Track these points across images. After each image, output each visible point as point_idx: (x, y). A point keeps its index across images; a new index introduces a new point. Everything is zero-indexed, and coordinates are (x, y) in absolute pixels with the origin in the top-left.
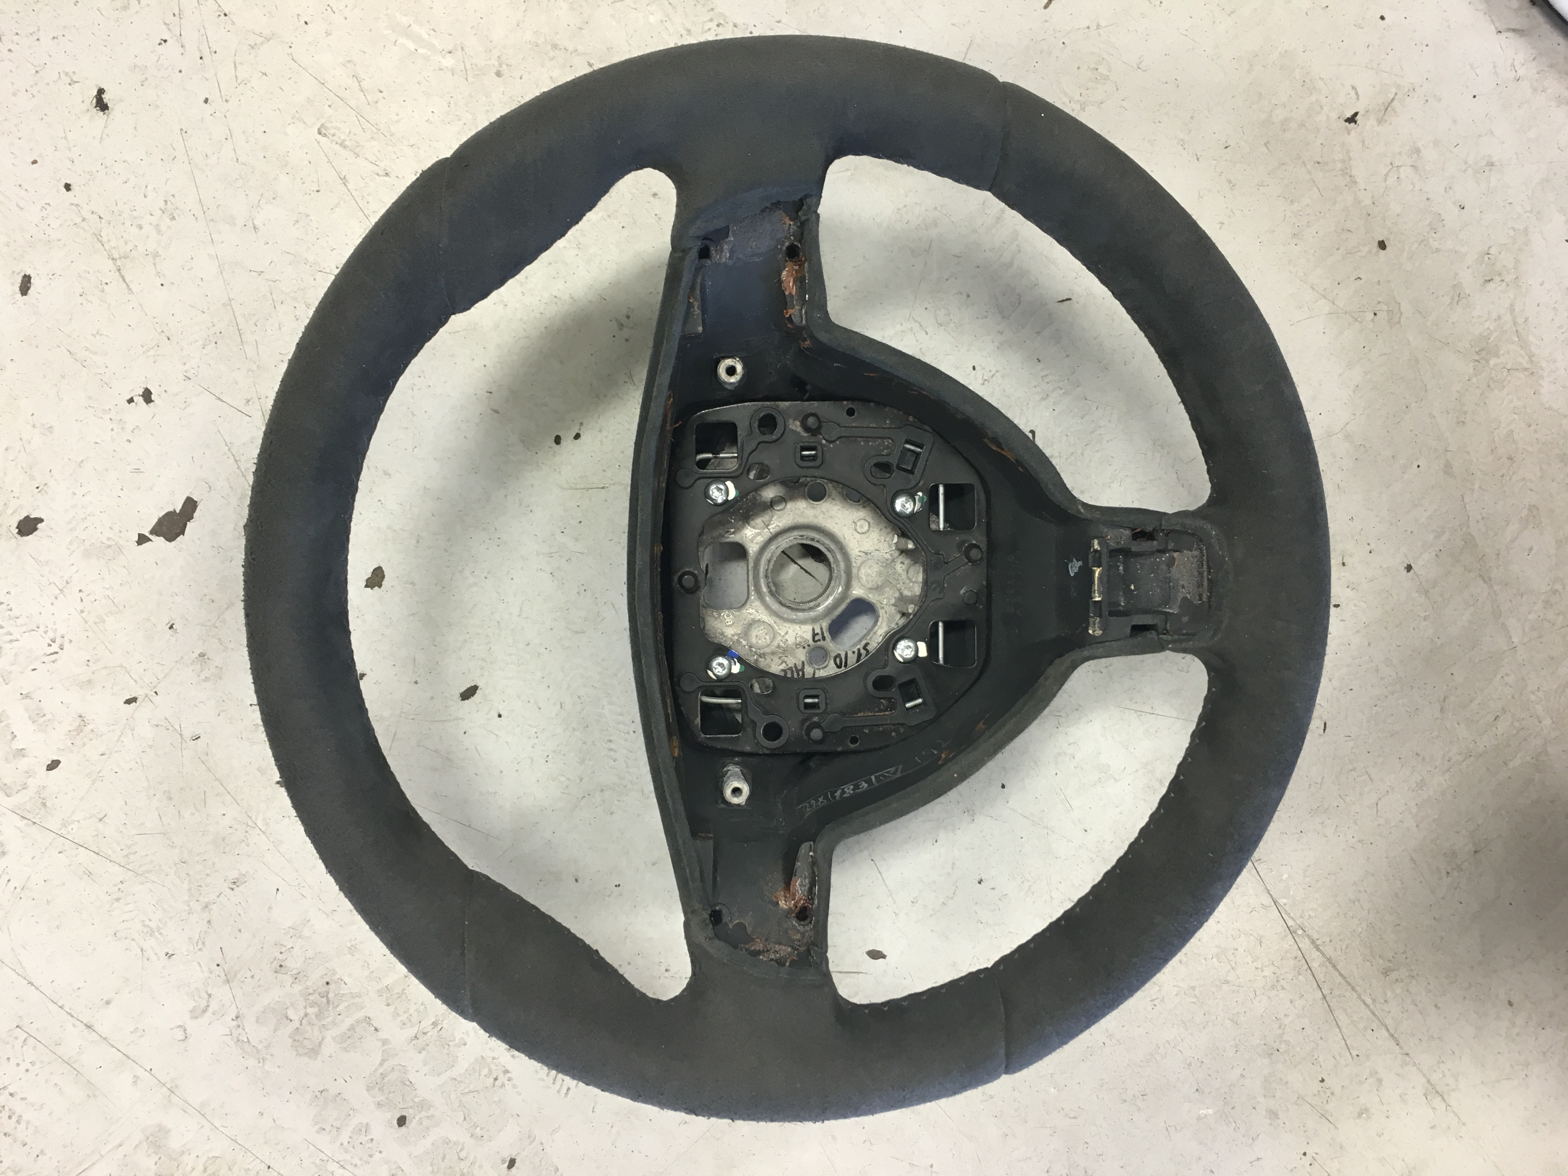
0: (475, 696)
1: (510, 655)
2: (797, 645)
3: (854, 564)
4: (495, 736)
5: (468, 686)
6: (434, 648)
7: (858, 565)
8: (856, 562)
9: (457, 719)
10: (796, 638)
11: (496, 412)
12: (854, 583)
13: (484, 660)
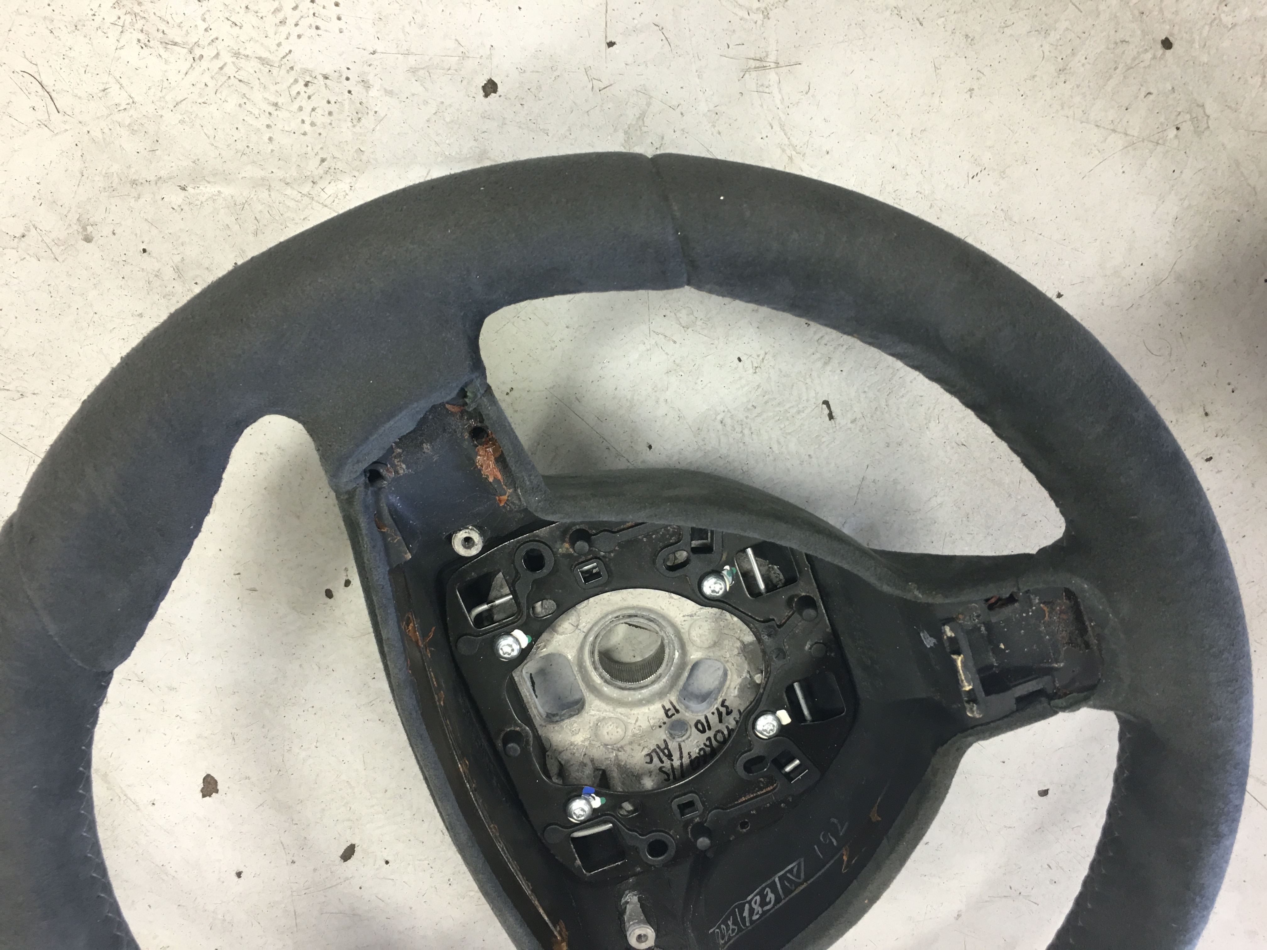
0: (356, 854)
1: (373, 806)
2: (652, 727)
3: (682, 631)
4: (390, 881)
5: (345, 847)
6: (296, 826)
7: (687, 630)
8: (684, 629)
9: (347, 879)
10: (649, 721)
11: (254, 590)
12: (690, 648)
13: (349, 820)
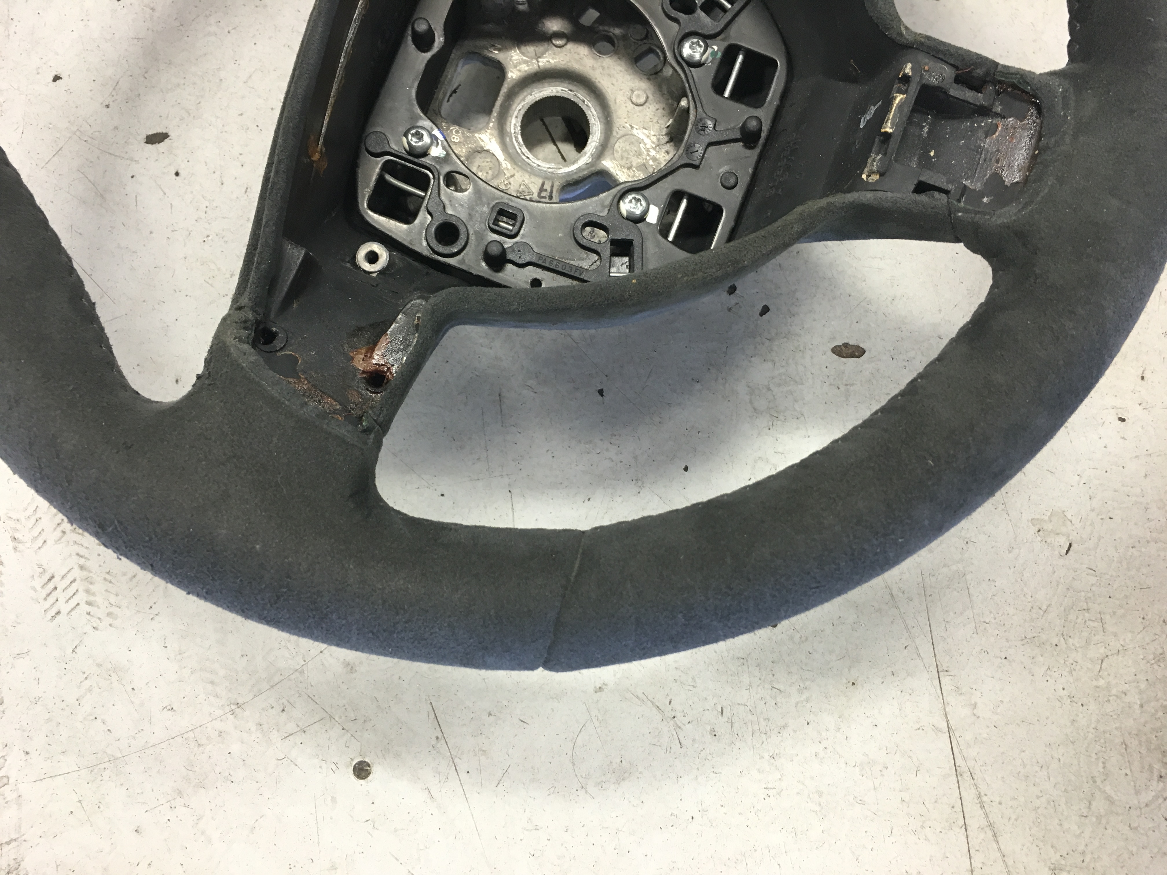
0: (161, 144)
1: (217, 117)
3: (614, 133)
4: (162, 193)
5: (159, 131)
6: (143, 79)
7: (618, 136)
8: (617, 133)
9: (132, 159)
10: (520, 185)
12: (607, 153)
13: (188, 112)
